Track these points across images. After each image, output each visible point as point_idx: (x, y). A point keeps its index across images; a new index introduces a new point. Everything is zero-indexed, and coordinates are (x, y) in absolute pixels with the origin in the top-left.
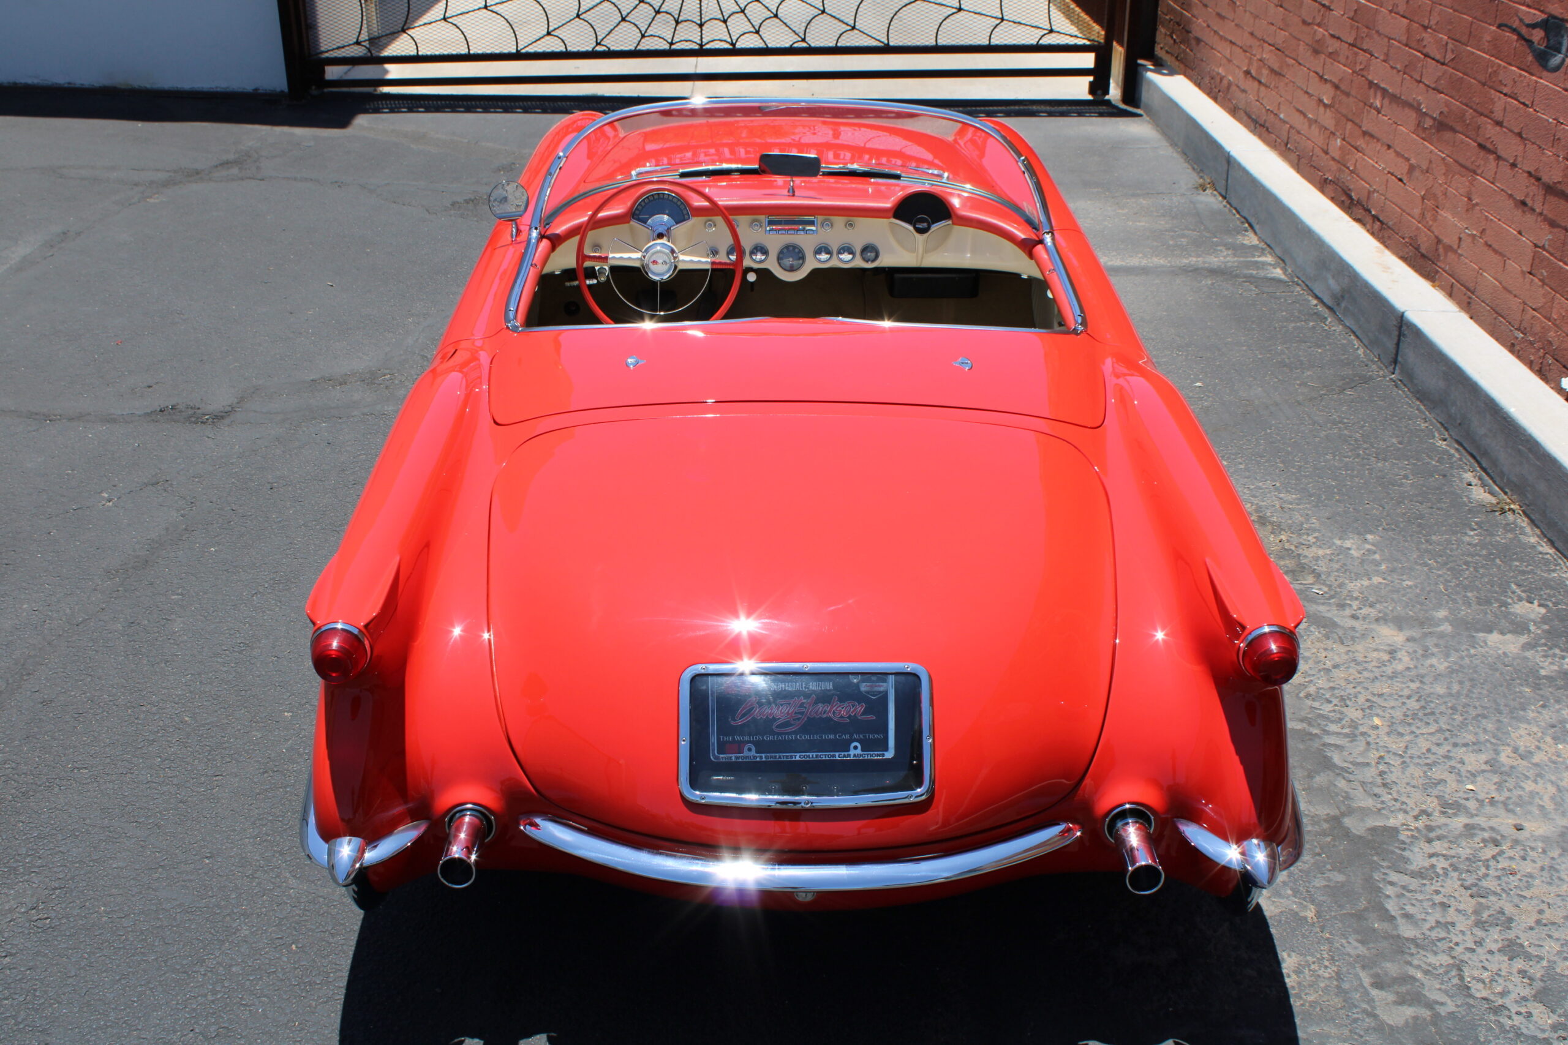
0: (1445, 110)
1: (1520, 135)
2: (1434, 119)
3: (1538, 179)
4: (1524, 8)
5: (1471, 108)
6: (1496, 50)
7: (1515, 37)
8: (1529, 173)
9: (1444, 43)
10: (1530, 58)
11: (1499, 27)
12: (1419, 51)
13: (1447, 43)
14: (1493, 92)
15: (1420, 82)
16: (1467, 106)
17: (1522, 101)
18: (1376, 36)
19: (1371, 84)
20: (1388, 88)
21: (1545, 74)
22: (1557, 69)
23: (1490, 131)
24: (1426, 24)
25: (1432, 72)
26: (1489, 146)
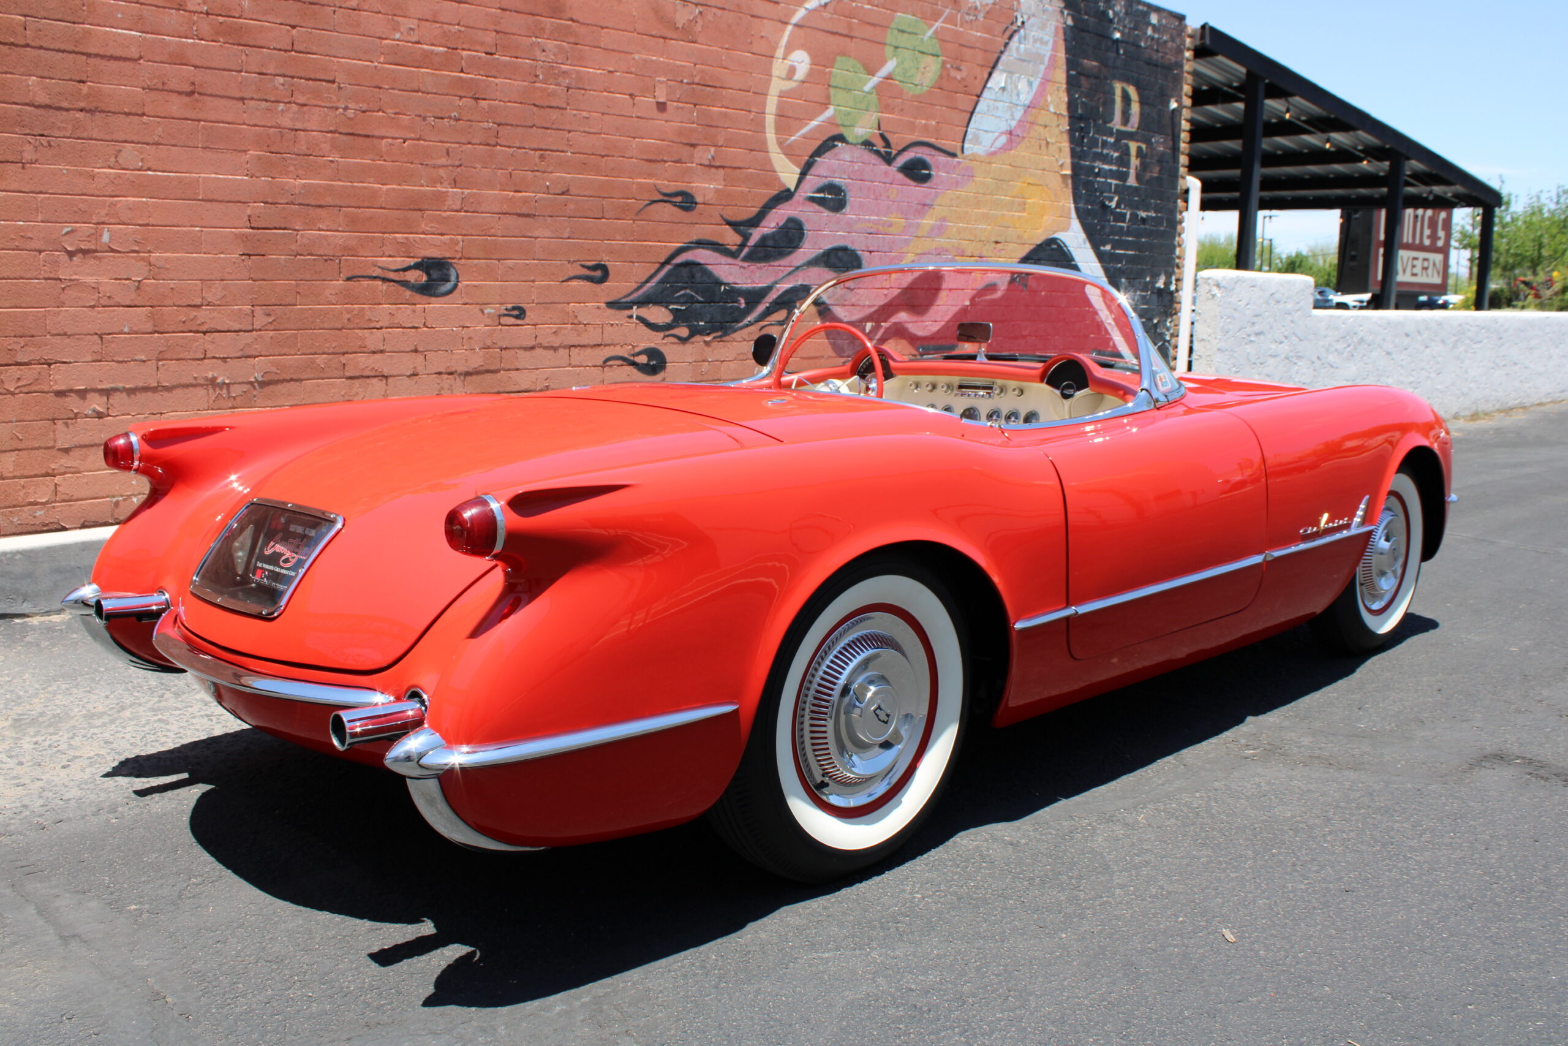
0: (274, 369)
1: (416, 351)
2: (251, 383)
3: (451, 374)
4: (384, 259)
5: (324, 353)
6: (348, 298)
7: (380, 283)
8: (440, 373)
9: (249, 312)
10: (408, 293)
11: (349, 279)
12: (190, 331)
13: (253, 311)
14: (357, 331)
15: (204, 358)
16: (316, 354)
17: (410, 325)
18: (55, 340)
19: (60, 394)
20: (120, 385)
21: (433, 299)
22: (450, 292)
23: (364, 362)
24: (198, 301)
25: (225, 344)
26: (365, 374)
